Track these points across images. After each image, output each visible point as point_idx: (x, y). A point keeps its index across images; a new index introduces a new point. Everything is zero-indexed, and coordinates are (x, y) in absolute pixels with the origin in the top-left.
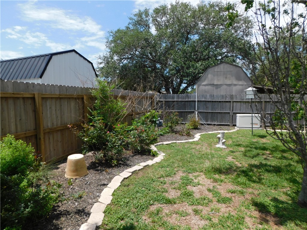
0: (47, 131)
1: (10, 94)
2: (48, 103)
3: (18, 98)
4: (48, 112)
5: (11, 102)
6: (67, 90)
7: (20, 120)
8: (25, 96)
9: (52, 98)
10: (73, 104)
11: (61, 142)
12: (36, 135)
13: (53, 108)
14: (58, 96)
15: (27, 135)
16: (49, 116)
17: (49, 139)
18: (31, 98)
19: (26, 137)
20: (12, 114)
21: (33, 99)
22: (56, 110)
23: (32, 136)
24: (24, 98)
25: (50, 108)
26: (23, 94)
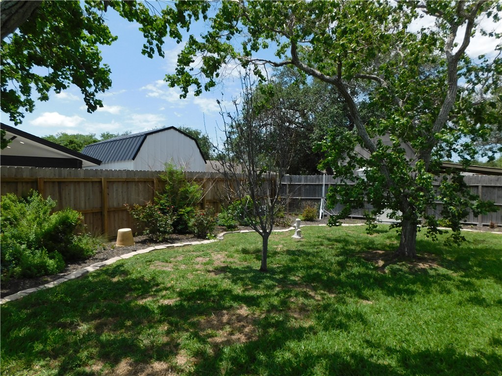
0: (112, 209)
1: (81, 179)
2: (115, 186)
3: (88, 182)
4: (115, 194)
5: (82, 185)
6: (135, 174)
7: (89, 199)
8: (93, 180)
9: (118, 182)
10: (141, 186)
11: (126, 221)
12: (102, 212)
13: (120, 190)
14: (124, 180)
15: (93, 211)
16: (115, 197)
17: (114, 216)
18: (99, 182)
19: (93, 213)
20: (83, 194)
21: (101, 182)
22: (122, 192)
23: (98, 212)
24: (92, 182)
25: (116, 190)
26: (91, 179)
